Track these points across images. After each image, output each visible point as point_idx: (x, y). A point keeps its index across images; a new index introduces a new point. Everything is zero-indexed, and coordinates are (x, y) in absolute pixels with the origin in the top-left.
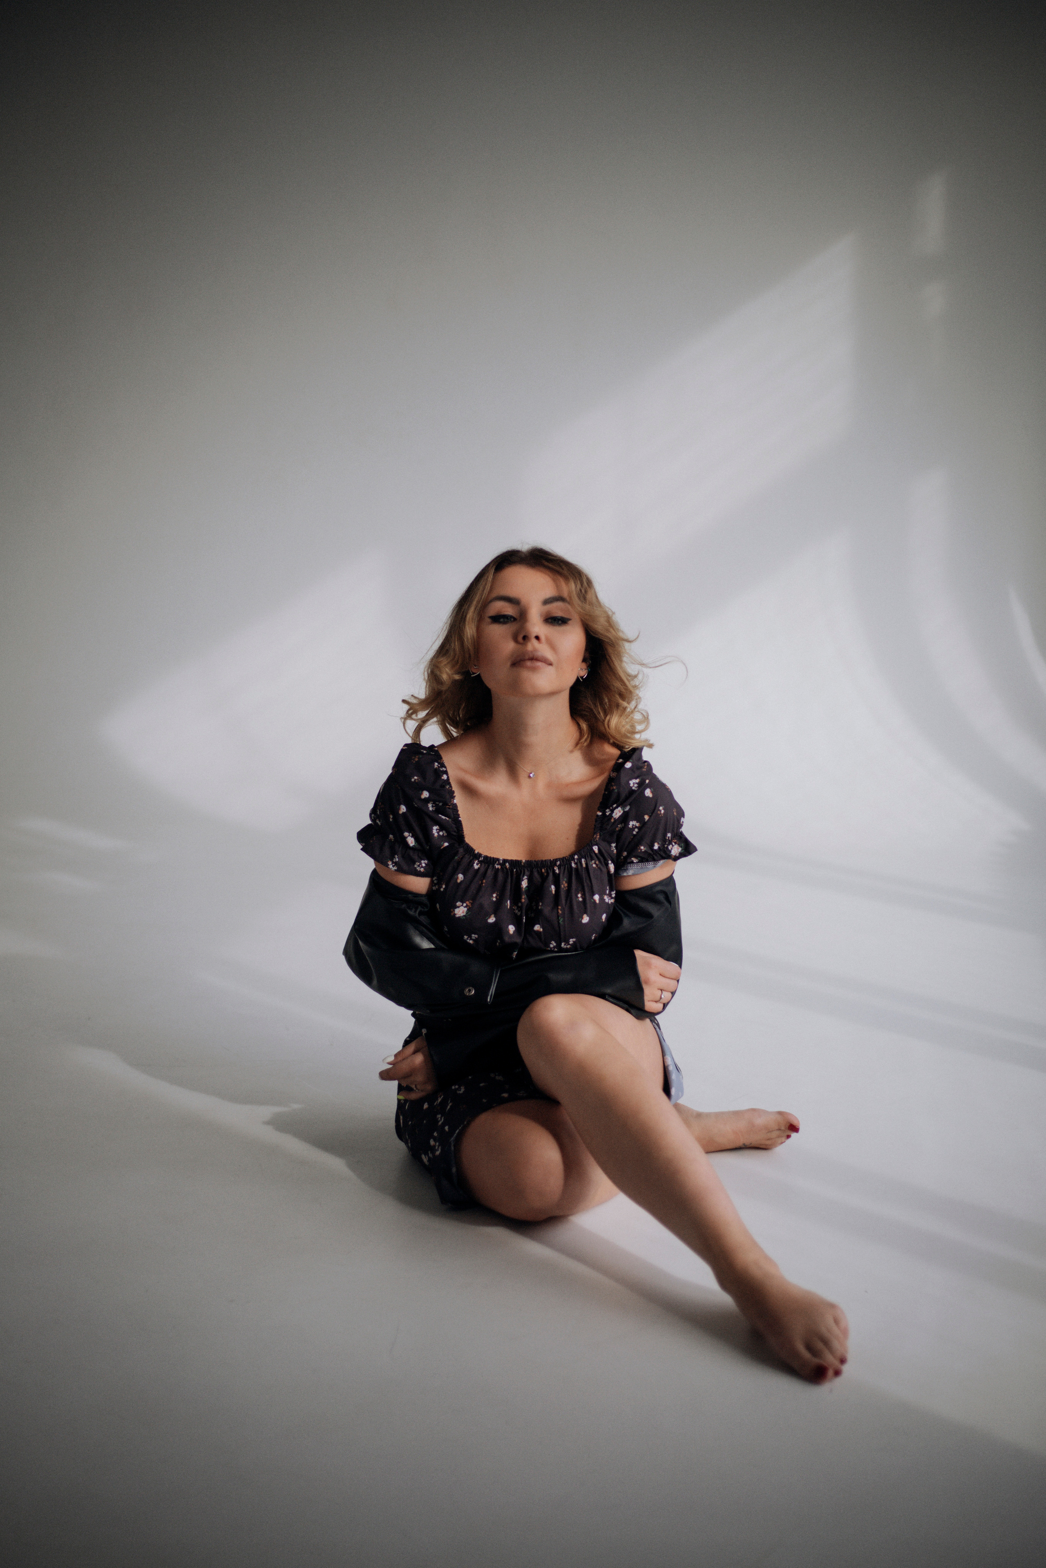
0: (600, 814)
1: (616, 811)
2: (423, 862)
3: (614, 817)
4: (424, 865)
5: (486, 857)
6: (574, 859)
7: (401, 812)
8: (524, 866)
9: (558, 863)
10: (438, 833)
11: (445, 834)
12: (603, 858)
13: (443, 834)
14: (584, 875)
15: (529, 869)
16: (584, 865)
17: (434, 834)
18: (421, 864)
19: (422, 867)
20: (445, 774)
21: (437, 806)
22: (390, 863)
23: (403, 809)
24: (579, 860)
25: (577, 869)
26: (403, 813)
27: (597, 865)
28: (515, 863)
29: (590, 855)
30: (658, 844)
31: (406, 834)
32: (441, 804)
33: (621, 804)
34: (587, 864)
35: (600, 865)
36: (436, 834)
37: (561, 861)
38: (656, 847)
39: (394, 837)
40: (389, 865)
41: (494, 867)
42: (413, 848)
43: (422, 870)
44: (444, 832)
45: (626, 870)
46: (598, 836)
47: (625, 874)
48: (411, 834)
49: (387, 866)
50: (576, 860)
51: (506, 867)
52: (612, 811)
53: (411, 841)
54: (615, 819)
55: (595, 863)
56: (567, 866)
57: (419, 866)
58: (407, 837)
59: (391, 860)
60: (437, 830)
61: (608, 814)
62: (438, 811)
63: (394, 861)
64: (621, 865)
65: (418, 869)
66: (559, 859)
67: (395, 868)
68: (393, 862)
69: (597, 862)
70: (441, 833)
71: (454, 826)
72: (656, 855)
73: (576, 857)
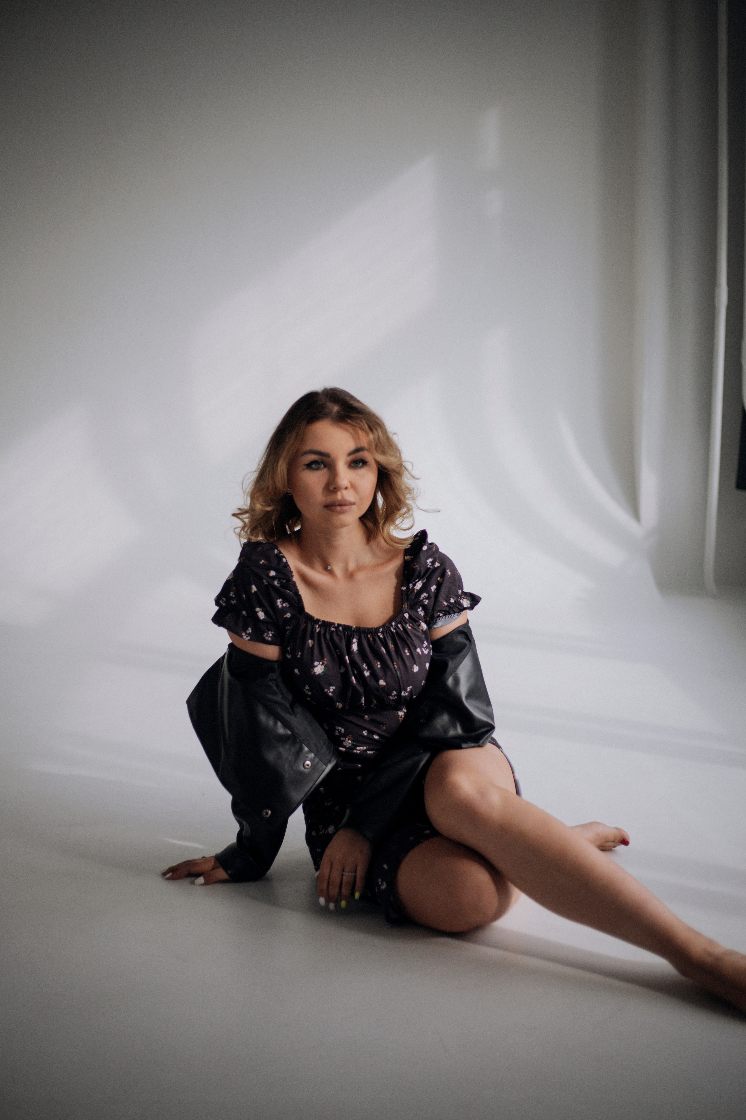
0: (405, 588)
1: (418, 584)
2: (270, 632)
3: (417, 588)
4: (271, 635)
5: (324, 622)
6: (392, 626)
7: (253, 591)
8: (354, 631)
9: (381, 630)
10: (282, 604)
11: (288, 606)
12: (414, 620)
13: (286, 606)
14: (405, 636)
15: (358, 634)
16: (402, 629)
17: (278, 606)
18: (268, 634)
19: (269, 637)
20: (283, 558)
21: (281, 582)
22: (244, 634)
23: (254, 588)
24: (396, 625)
25: (397, 633)
26: (255, 592)
27: (411, 627)
28: (346, 628)
29: (403, 621)
30: (454, 598)
31: (258, 609)
32: (284, 581)
33: (420, 578)
34: (403, 627)
35: (413, 627)
36: (280, 606)
37: (383, 627)
38: (452, 601)
39: (246, 613)
40: (243, 636)
41: (330, 630)
42: (263, 621)
43: (269, 639)
44: (287, 603)
45: (435, 624)
46: (406, 606)
47: (435, 626)
48: (261, 609)
49: (242, 636)
50: (394, 626)
51: (339, 631)
52: (414, 585)
53: (261, 615)
54: (417, 590)
55: (409, 626)
56: (388, 632)
57: (267, 636)
58: (258, 612)
59: (244, 632)
60: (280, 602)
61: (411, 587)
62: (283, 586)
63: (248, 632)
64: (431, 621)
65: (267, 638)
66: (381, 626)
67: (249, 638)
68: (246, 634)
69: (411, 625)
70: (284, 605)
71: (296, 599)
72: (454, 608)
73: (393, 624)
